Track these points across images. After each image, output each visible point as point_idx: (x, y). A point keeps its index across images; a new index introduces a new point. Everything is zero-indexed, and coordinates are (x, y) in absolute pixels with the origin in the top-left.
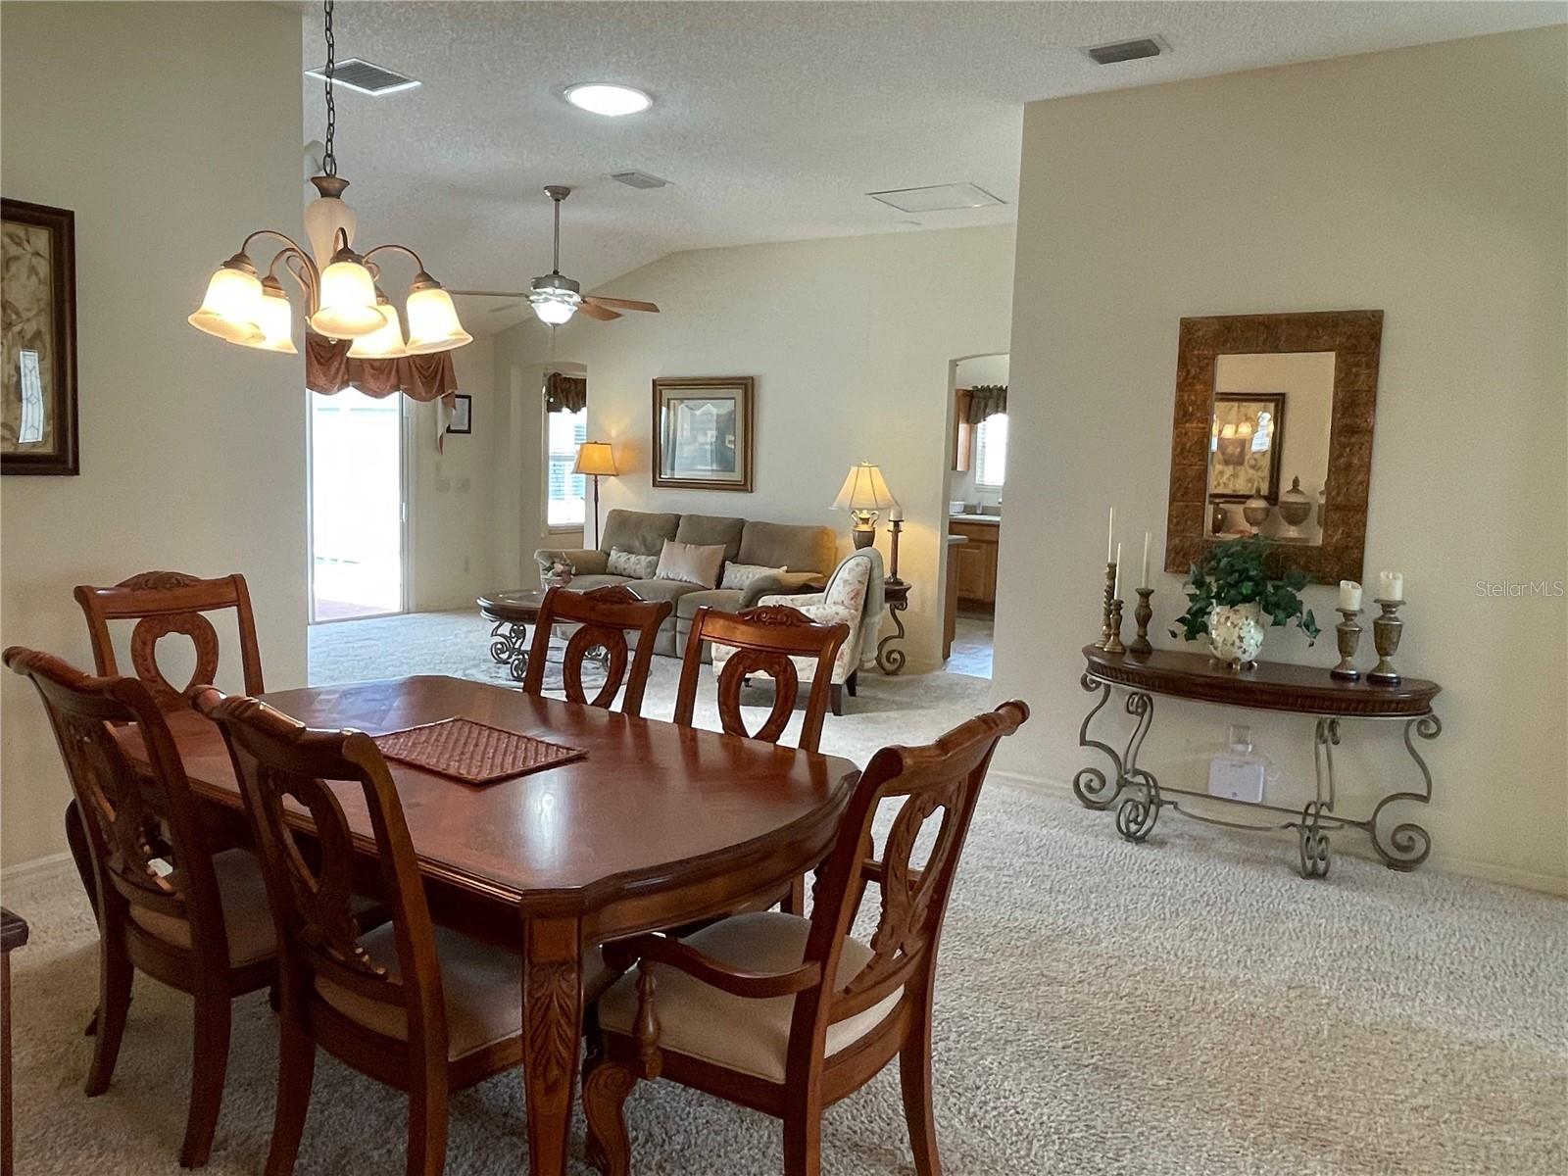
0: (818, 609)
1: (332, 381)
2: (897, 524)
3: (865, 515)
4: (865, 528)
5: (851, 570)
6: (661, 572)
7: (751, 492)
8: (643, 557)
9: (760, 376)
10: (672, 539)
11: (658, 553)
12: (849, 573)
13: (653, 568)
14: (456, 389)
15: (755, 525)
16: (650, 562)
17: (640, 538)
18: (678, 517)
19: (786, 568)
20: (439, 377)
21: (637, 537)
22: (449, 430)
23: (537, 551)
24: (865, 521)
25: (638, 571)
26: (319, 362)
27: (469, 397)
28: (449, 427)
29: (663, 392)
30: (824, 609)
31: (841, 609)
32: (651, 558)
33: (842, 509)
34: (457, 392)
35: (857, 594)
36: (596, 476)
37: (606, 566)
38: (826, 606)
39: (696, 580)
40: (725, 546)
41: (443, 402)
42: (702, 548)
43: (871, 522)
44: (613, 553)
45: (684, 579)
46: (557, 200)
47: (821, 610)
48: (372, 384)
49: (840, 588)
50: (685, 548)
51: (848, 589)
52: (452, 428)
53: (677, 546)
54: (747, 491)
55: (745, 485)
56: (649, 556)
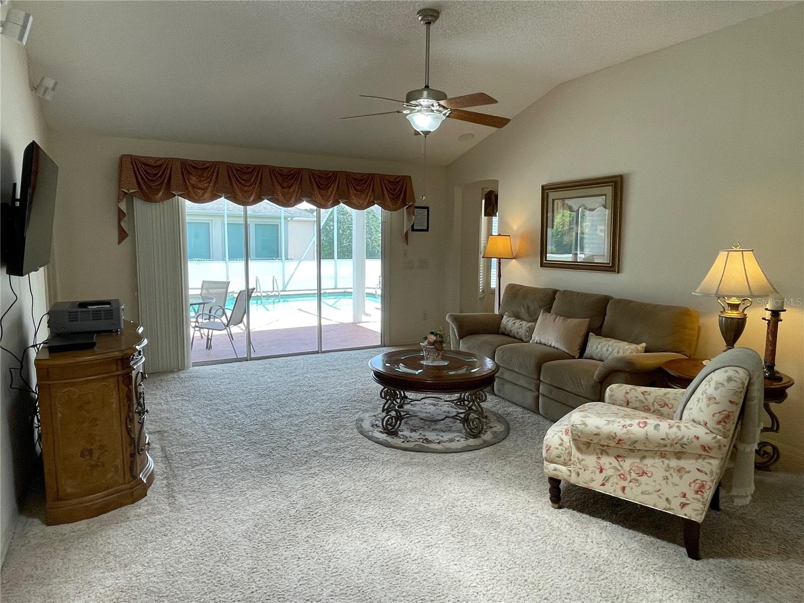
0: (671, 427)
1: (327, 200)
2: (776, 314)
3: (734, 301)
4: (734, 314)
5: (719, 385)
6: (536, 337)
7: (618, 272)
8: (524, 323)
9: (628, 175)
10: (548, 310)
11: (535, 321)
12: (716, 389)
13: (531, 330)
14: (415, 202)
15: (619, 301)
16: (529, 327)
17: (526, 307)
18: (555, 292)
19: (644, 345)
20: (402, 195)
21: (524, 306)
22: (413, 230)
23: (447, 316)
24: (735, 307)
25: (520, 334)
26: (319, 188)
27: (427, 208)
28: (413, 226)
29: (549, 193)
30: (679, 427)
31: (701, 431)
32: (530, 324)
33: (706, 295)
34: (416, 205)
35: (728, 417)
36: (500, 259)
37: (499, 327)
38: (682, 425)
39: (563, 348)
40: (589, 319)
41: (407, 210)
42: (569, 320)
43: (741, 309)
44: (505, 317)
45: (553, 345)
46: (428, 23)
47: (674, 429)
48: (354, 200)
49: (703, 404)
50: (555, 320)
51: (715, 408)
52: (415, 228)
53: (550, 317)
54: (614, 271)
55: (613, 265)
56: (530, 322)
